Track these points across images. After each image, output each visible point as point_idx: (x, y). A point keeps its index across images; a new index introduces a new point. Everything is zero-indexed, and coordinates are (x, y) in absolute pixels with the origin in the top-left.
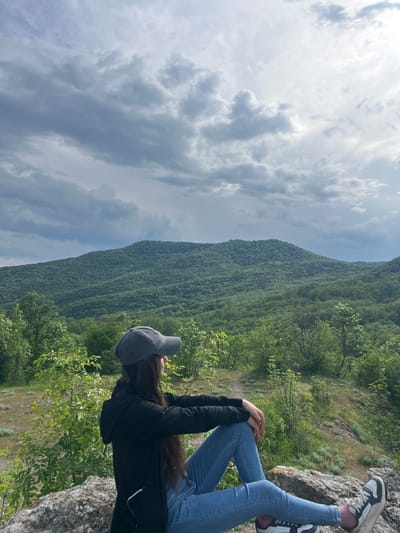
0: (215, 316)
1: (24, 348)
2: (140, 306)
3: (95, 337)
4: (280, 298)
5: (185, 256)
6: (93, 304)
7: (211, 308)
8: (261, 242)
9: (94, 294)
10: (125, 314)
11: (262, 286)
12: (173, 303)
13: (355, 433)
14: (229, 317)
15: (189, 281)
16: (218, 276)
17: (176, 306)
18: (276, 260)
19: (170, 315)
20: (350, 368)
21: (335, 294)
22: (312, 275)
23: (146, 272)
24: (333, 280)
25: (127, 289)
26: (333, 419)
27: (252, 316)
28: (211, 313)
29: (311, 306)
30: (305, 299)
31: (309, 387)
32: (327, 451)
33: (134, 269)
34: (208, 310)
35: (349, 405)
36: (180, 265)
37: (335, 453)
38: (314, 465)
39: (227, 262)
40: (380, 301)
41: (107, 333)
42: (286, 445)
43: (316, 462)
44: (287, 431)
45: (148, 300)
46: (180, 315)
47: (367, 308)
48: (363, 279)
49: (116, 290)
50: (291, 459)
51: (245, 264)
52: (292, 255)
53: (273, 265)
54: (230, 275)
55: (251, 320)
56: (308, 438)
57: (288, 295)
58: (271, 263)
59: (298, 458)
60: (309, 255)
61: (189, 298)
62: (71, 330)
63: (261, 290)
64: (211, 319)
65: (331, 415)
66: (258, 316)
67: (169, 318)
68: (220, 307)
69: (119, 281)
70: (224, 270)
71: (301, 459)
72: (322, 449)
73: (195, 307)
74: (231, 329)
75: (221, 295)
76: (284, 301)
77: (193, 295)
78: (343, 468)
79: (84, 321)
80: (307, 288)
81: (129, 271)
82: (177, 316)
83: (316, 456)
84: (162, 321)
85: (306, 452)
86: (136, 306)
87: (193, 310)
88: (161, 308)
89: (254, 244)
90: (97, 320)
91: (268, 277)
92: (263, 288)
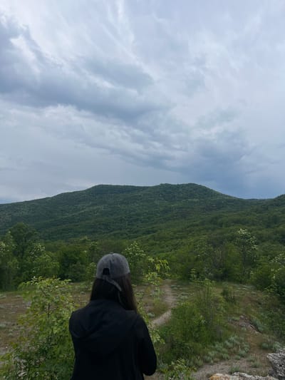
0: (151, 238)
1: (13, 263)
2: (97, 232)
3: (65, 255)
4: (197, 225)
5: (129, 195)
6: (63, 230)
7: (148, 232)
8: (183, 186)
9: (64, 223)
10: (86, 237)
12: (121, 229)
13: (255, 325)
14: (161, 239)
15: (132, 213)
16: (153, 209)
17: (122, 231)
18: (194, 198)
19: (119, 238)
20: (249, 276)
21: (237, 222)
22: (219, 208)
23: (102, 207)
24: (234, 212)
25: (88, 219)
26: (239, 315)
27: (177, 238)
28: (149, 236)
29: (219, 231)
30: (216, 226)
31: (221, 291)
32: (236, 339)
33: (93, 205)
34: (146, 234)
35: (250, 304)
36: (126, 202)
37: (241, 341)
38: (226, 350)
39: (159, 199)
40: (268, 226)
41: (74, 252)
42: (205, 335)
43: (228, 348)
44: (206, 325)
45: (103, 227)
47: (260, 232)
48: (257, 211)
49: (80, 220)
50: (209, 346)
51: (172, 201)
52: (205, 194)
53: (195, 202)
54: (161, 209)
55: (175, 240)
56: (221, 330)
57: (203, 224)
58: (190, 200)
60: (218, 194)
61: (132, 225)
62: (48, 249)
63: (183, 220)
64: (148, 240)
65: (237, 312)
66: (181, 238)
67: (118, 241)
68: (155, 232)
69: (82, 213)
70: (157, 205)
71: (217, 346)
72: (232, 338)
73: (136, 232)
74: (163, 247)
75: (155, 223)
76: (200, 227)
78: (247, 352)
79: (57, 243)
80: (216, 218)
81: (89, 206)
82: (124, 239)
83: (228, 344)
85: (220, 341)
86: (94, 232)
87: (135, 234)
88: (112, 233)
89: (178, 186)
90: (66, 242)
91: (188, 210)
92: (185, 217)
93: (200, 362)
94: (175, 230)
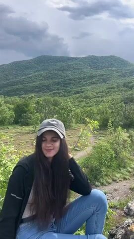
0: (79, 97)
2: (41, 91)
3: (18, 106)
4: (114, 88)
5: (64, 64)
6: (18, 89)
7: (78, 92)
8: (106, 57)
9: (17, 84)
10: (33, 95)
11: (104, 81)
12: (58, 90)
14: (86, 97)
15: (66, 78)
16: (82, 76)
17: (60, 91)
18: (113, 67)
19: (57, 96)
22: (131, 76)
23: (44, 73)
25: (34, 82)
27: (98, 97)
28: (78, 95)
29: (130, 92)
31: (128, 135)
33: (37, 71)
34: (76, 94)
36: (62, 69)
38: (128, 174)
39: (87, 68)
41: (24, 105)
42: (115, 163)
43: (129, 172)
44: (115, 157)
45: (45, 88)
46: (61, 96)
49: (29, 82)
50: (116, 170)
51: (96, 69)
52: (122, 64)
53: (111, 70)
54: (88, 75)
55: (97, 99)
56: (126, 161)
57: (118, 87)
58: (110, 68)
59: (120, 170)
61: (66, 87)
62: (6, 102)
63: (104, 84)
64: (77, 98)
66: (102, 97)
67: (56, 98)
68: (82, 92)
69: (30, 77)
70: (85, 72)
71: (122, 171)
73: (69, 92)
74: (88, 103)
75: (83, 86)
76: (116, 89)
77: (68, 85)
79: (13, 98)
80: (129, 83)
81: (35, 72)
83: (130, 169)
84: (52, 99)
85: (124, 167)
86: (39, 91)
87: (68, 94)
88: (52, 92)
89: (102, 58)
90: (19, 97)
91: (108, 76)
92: (105, 82)
93: (110, 181)
94: (97, 91)
